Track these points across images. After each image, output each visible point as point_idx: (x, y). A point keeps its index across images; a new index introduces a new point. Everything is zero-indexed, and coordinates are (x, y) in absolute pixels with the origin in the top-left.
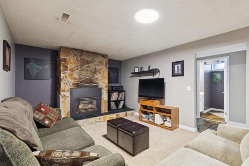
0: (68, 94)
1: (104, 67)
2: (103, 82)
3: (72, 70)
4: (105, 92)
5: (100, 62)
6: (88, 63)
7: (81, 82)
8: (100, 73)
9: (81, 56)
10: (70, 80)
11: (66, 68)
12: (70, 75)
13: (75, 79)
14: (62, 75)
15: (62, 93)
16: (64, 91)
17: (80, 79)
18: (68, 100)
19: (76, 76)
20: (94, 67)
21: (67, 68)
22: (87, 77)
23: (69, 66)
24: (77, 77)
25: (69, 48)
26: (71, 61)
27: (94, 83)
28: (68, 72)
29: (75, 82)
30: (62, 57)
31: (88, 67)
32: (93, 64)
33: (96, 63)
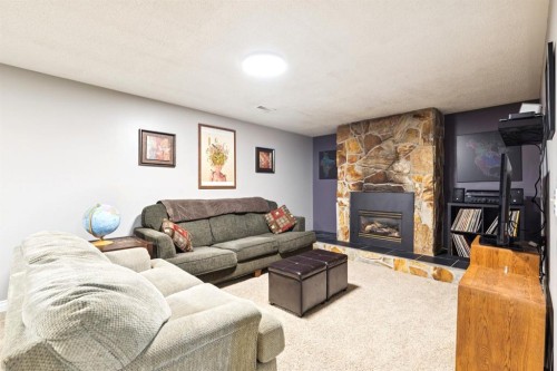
0: (346, 201)
1: (421, 141)
2: (420, 180)
3: (351, 161)
4: (425, 204)
5: (409, 131)
6: (379, 141)
7: (367, 181)
8: (408, 158)
9: (367, 131)
10: (348, 177)
11: (343, 159)
12: (349, 170)
13: (357, 175)
14: (339, 171)
15: (339, 199)
16: (341, 196)
17: (365, 174)
18: (347, 211)
19: (358, 169)
20: (392, 145)
21: (345, 158)
22: (378, 171)
23: (348, 155)
24: (360, 172)
25: (348, 126)
26: (350, 147)
27: (392, 182)
28: (346, 165)
29: (357, 180)
30: (339, 143)
31: (381, 149)
32: (390, 142)
33: (397, 137)
